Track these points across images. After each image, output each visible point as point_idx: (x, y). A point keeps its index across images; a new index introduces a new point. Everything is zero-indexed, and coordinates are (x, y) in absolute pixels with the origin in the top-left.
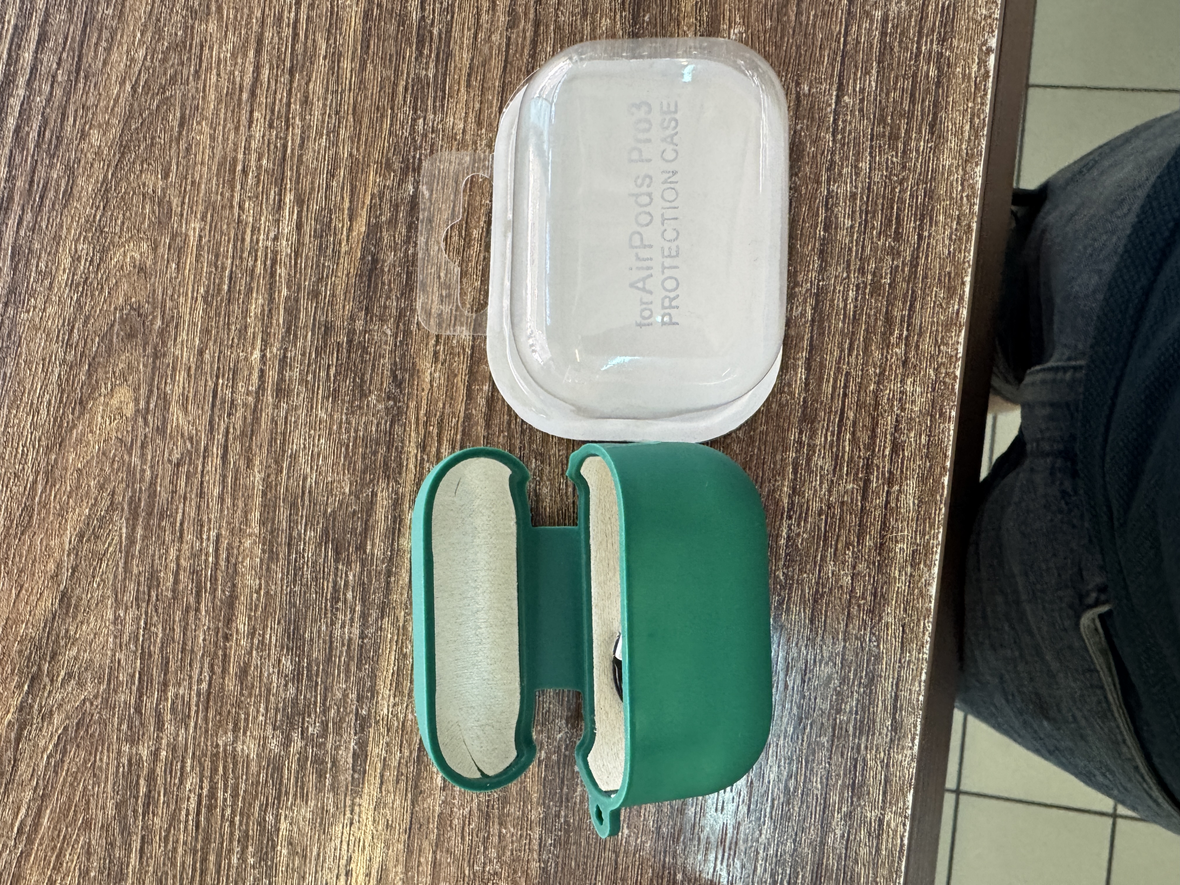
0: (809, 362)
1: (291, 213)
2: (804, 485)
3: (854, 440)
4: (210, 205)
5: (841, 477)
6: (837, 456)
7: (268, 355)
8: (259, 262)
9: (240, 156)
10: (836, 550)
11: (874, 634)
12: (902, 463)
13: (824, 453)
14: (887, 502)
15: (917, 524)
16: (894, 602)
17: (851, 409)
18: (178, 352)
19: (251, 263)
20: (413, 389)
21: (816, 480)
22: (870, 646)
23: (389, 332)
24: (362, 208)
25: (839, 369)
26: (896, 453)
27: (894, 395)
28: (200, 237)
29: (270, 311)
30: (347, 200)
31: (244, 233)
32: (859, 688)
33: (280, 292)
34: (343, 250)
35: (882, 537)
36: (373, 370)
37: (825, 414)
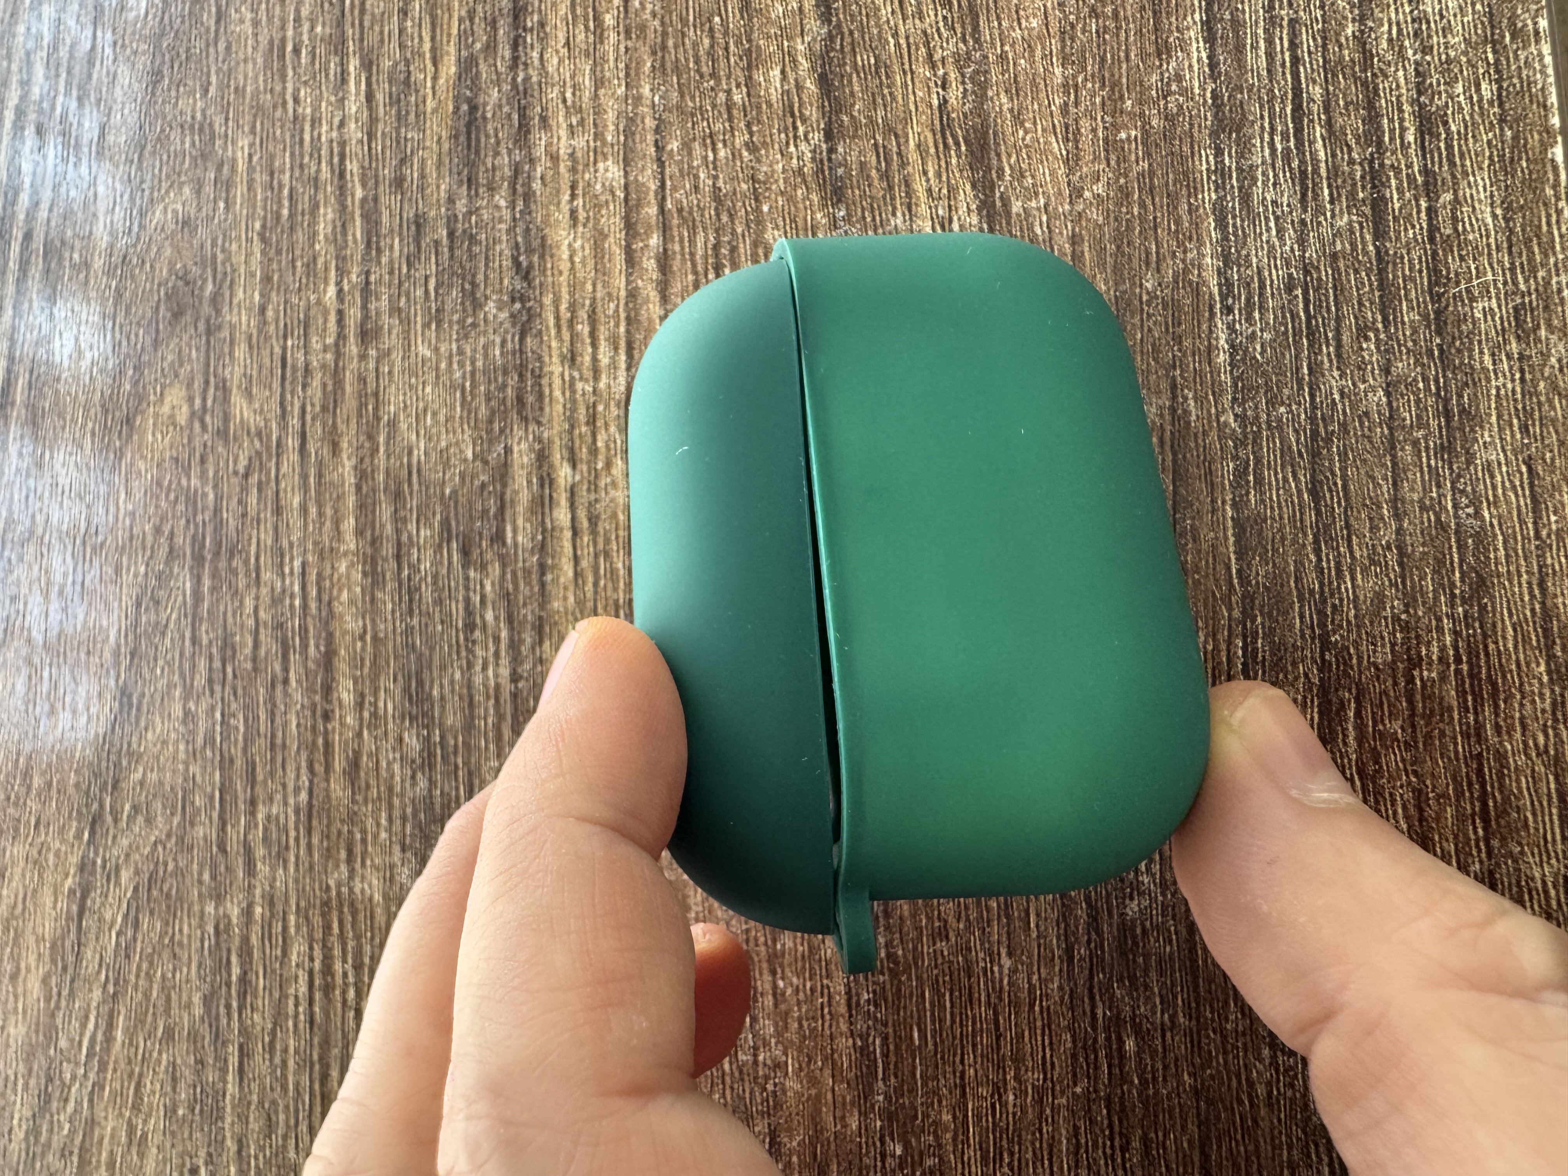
0: (1208, 26)
1: (358, 83)
2: (1245, 244)
3: (1333, 135)
4: (258, 109)
5: (1320, 210)
6: (1303, 173)
7: (346, 288)
8: (324, 164)
9: (290, 33)
10: (1339, 346)
11: (1463, 492)
12: (1449, 147)
13: (1276, 176)
14: (1433, 229)
15: (1510, 253)
16: (1494, 419)
17: (1314, 82)
18: (235, 319)
19: (314, 169)
20: (545, 276)
21: (1268, 230)
22: (1456, 516)
23: (503, 203)
24: (449, 42)
25: (1272, 21)
26: (1431, 134)
27: (1400, 31)
28: (250, 156)
29: (344, 226)
30: (427, 38)
31: (302, 131)
32: (1453, 607)
33: (353, 196)
34: (429, 110)
35: (1436, 298)
36: (486, 265)
37: (1262, 107)
